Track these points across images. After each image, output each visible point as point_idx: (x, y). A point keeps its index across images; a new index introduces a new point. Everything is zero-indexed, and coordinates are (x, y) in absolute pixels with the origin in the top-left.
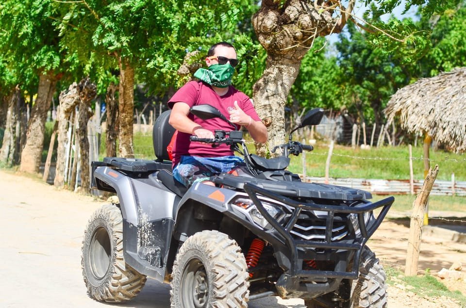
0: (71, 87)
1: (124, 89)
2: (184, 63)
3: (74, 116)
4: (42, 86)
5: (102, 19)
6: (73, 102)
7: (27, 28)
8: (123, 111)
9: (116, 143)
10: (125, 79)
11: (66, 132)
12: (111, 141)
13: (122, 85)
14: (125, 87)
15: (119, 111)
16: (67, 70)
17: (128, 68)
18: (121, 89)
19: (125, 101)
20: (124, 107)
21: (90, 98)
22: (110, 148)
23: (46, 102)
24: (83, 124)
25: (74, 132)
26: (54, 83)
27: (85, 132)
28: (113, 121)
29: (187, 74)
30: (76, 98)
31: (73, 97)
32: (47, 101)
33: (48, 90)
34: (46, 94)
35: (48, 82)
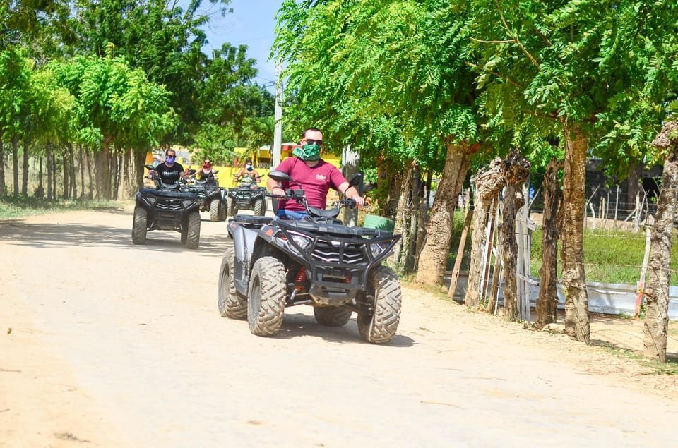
0: (492, 163)
1: (571, 168)
2: (662, 131)
3: (495, 206)
4: (450, 161)
5: (542, 65)
6: (495, 185)
7: (432, 79)
8: (570, 200)
9: (556, 246)
10: (574, 153)
11: (484, 228)
12: (549, 242)
13: (569, 161)
14: (573, 165)
15: (562, 199)
16: (487, 139)
17: (578, 137)
18: (568, 168)
19: (572, 185)
20: (571, 193)
21: (520, 179)
22: (548, 252)
23: (455, 183)
24: (508, 217)
25: (495, 228)
26: (467, 156)
27: (512, 228)
28: (553, 213)
29: (666, 147)
30: (499, 179)
31: (495, 178)
32: (457, 182)
33: (459, 168)
34: (456, 173)
35: (459, 156)
